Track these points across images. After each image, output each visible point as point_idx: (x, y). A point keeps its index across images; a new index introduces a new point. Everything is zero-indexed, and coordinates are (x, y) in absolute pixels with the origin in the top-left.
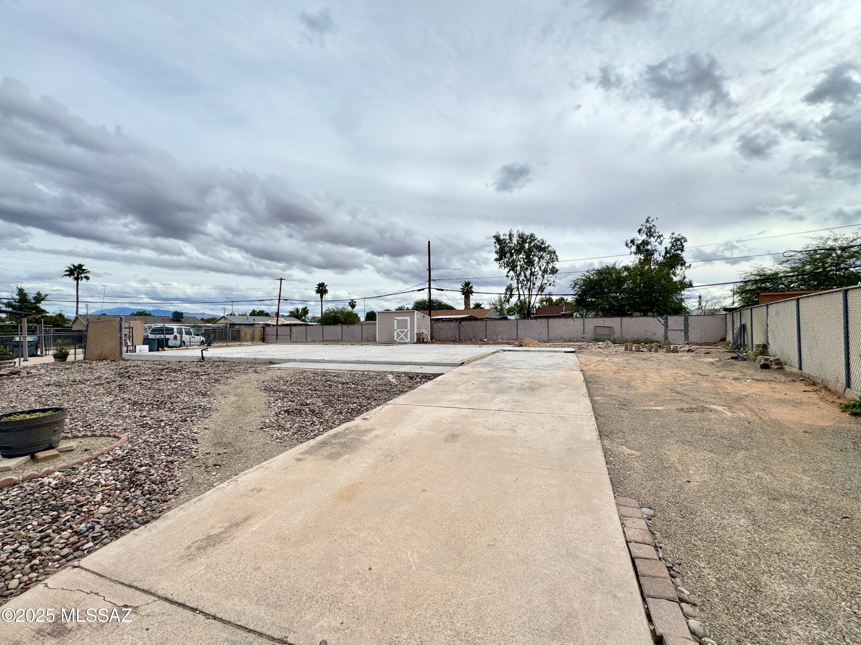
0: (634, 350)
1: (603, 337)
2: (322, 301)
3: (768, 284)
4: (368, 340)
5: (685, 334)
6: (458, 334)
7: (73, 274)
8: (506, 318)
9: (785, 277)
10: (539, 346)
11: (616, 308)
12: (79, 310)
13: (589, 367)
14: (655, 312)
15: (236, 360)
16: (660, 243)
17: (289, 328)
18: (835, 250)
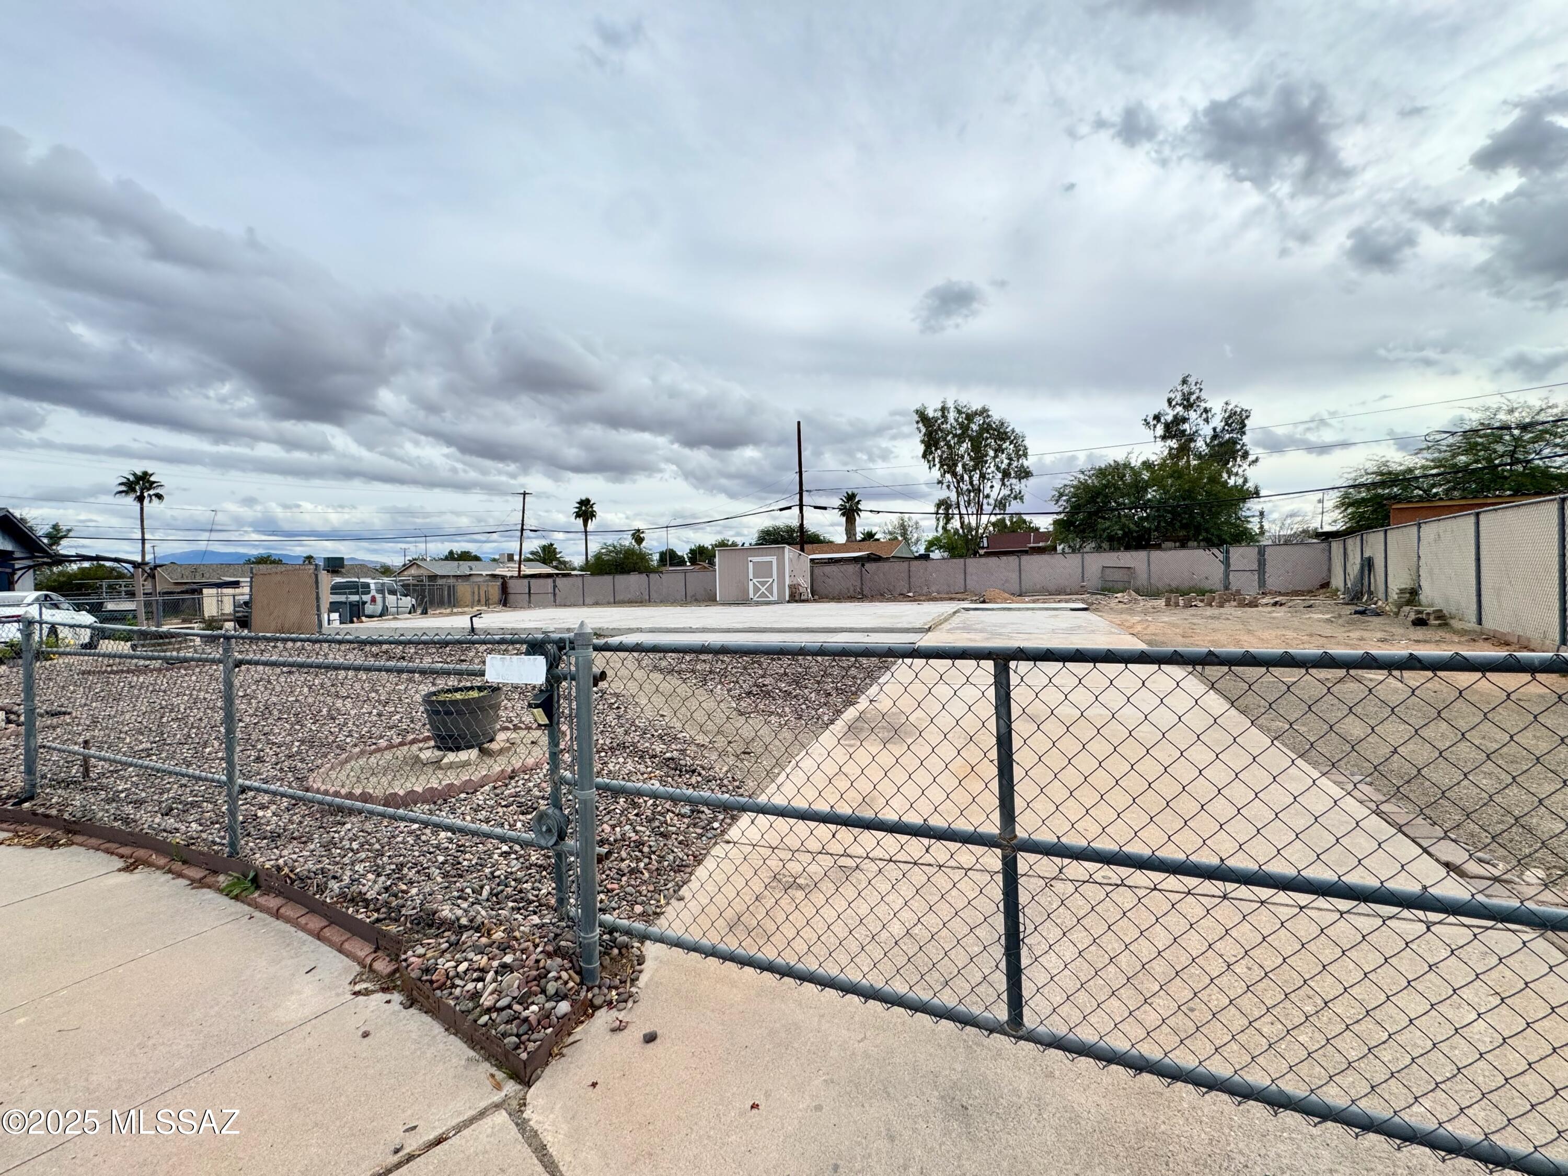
0: (1182, 604)
1: (1121, 585)
2: (586, 532)
3: (1395, 490)
4: (696, 600)
5: (1259, 578)
6: (860, 585)
7: (134, 490)
9: (1423, 476)
10: (1013, 602)
11: (1135, 534)
14: (1202, 540)
16: (1207, 420)
17: (550, 581)
18: (1509, 428)
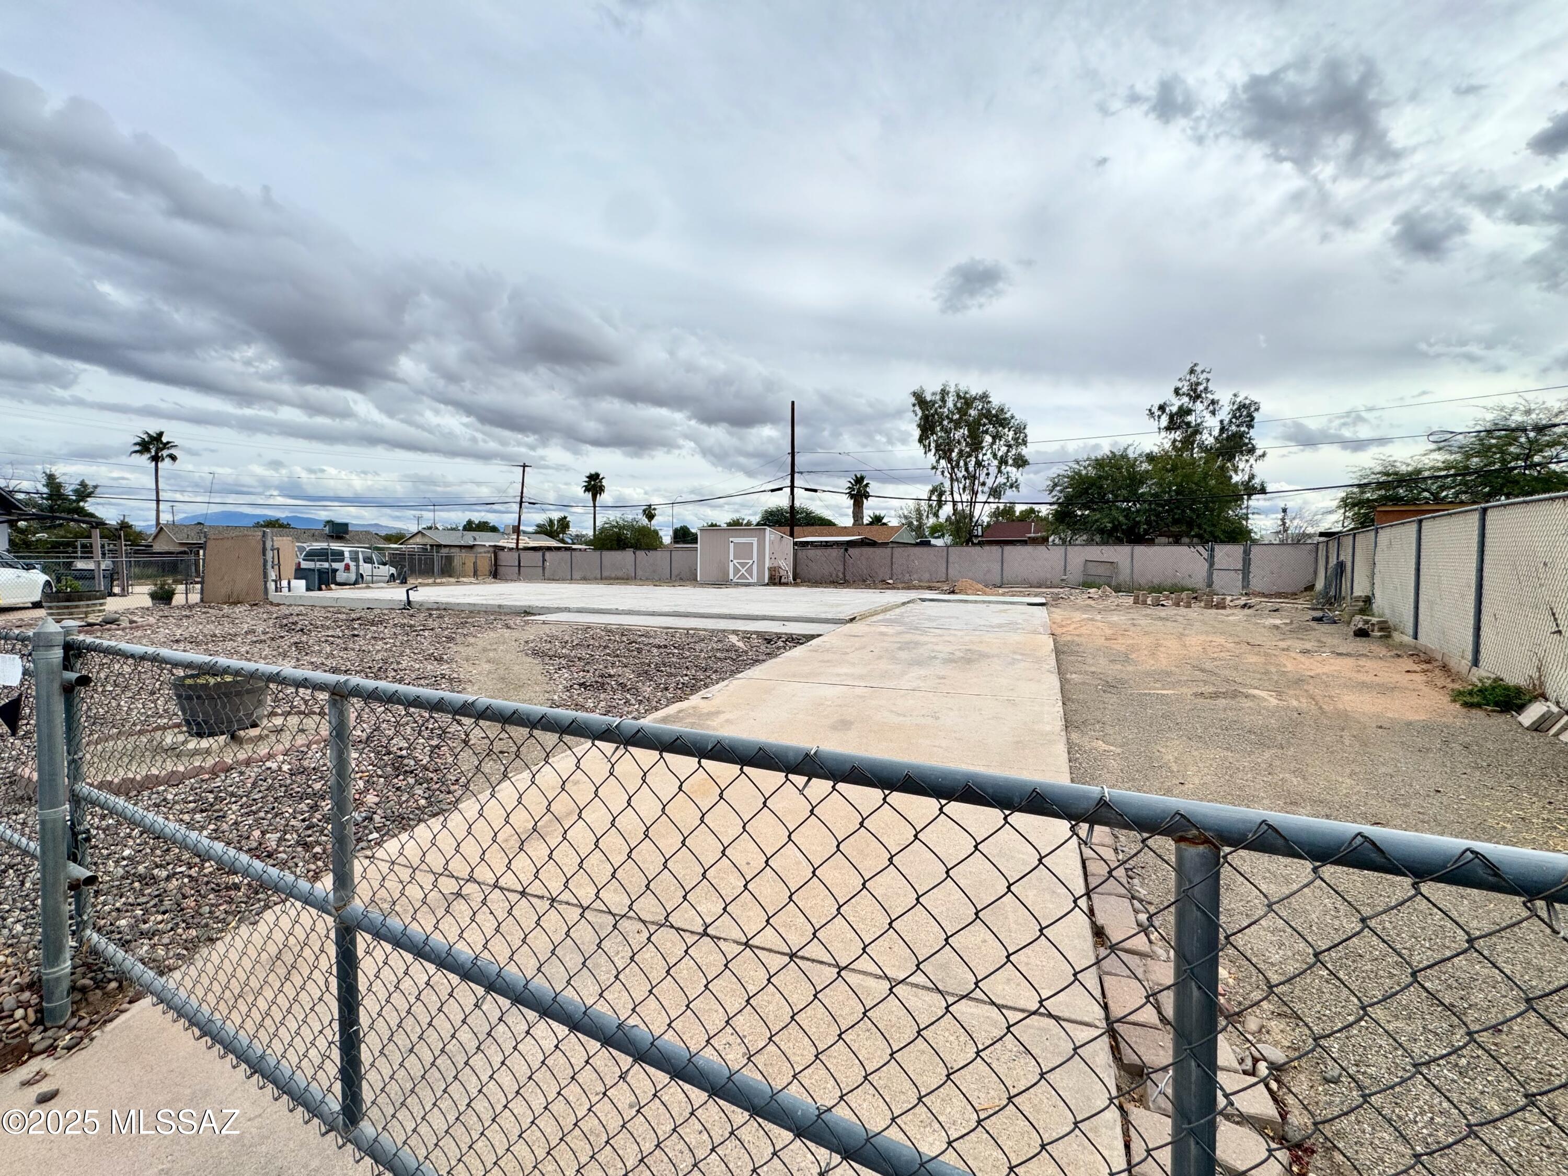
0: (1149, 602)
1: (1097, 580)
2: (595, 507)
3: (1401, 491)
4: (681, 579)
5: (1243, 578)
6: (842, 570)
7: (148, 450)
8: (928, 544)
9: (1430, 478)
10: (985, 594)
11: (1124, 527)
12: (161, 515)
13: (1065, 629)
14: (1192, 536)
15: (467, 608)
16: (1213, 413)
17: (540, 554)
18: (1524, 430)
